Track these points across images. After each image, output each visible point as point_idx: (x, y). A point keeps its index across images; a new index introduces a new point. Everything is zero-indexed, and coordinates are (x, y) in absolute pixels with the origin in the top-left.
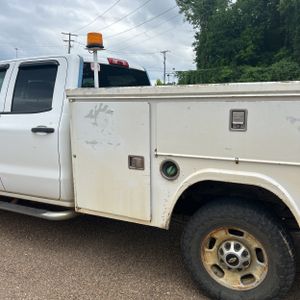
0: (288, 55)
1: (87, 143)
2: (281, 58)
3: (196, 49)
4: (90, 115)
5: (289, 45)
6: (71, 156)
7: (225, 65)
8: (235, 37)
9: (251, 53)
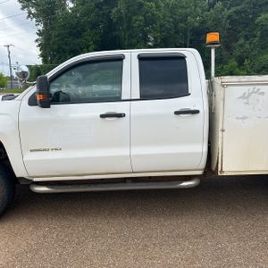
1: (237, 118)
3: (39, 45)
4: (243, 97)
8: (78, 38)
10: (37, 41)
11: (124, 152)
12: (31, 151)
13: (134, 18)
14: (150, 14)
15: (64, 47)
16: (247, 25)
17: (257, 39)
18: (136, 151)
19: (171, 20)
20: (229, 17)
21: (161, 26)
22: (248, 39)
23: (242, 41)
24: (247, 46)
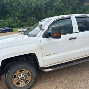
12: (46, 56)
13: (13, 3)
14: (19, 2)
16: (50, 6)
19: (26, 4)
21: (23, 6)
22: (51, 11)
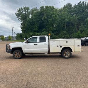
0: (45, 30)
2: (44, 31)
3: (21, 27)
5: (45, 28)
6: (49, 46)
7: (31, 32)
8: (33, 25)
9: (37, 29)
10: (21, 26)
11: (37, 49)
14: (54, 18)
15: (28, 28)
16: (83, 21)
17: (86, 25)
18: (39, 49)
19: (60, 20)
20: (78, 19)
22: (84, 25)
23: (82, 26)
24: (83, 27)
